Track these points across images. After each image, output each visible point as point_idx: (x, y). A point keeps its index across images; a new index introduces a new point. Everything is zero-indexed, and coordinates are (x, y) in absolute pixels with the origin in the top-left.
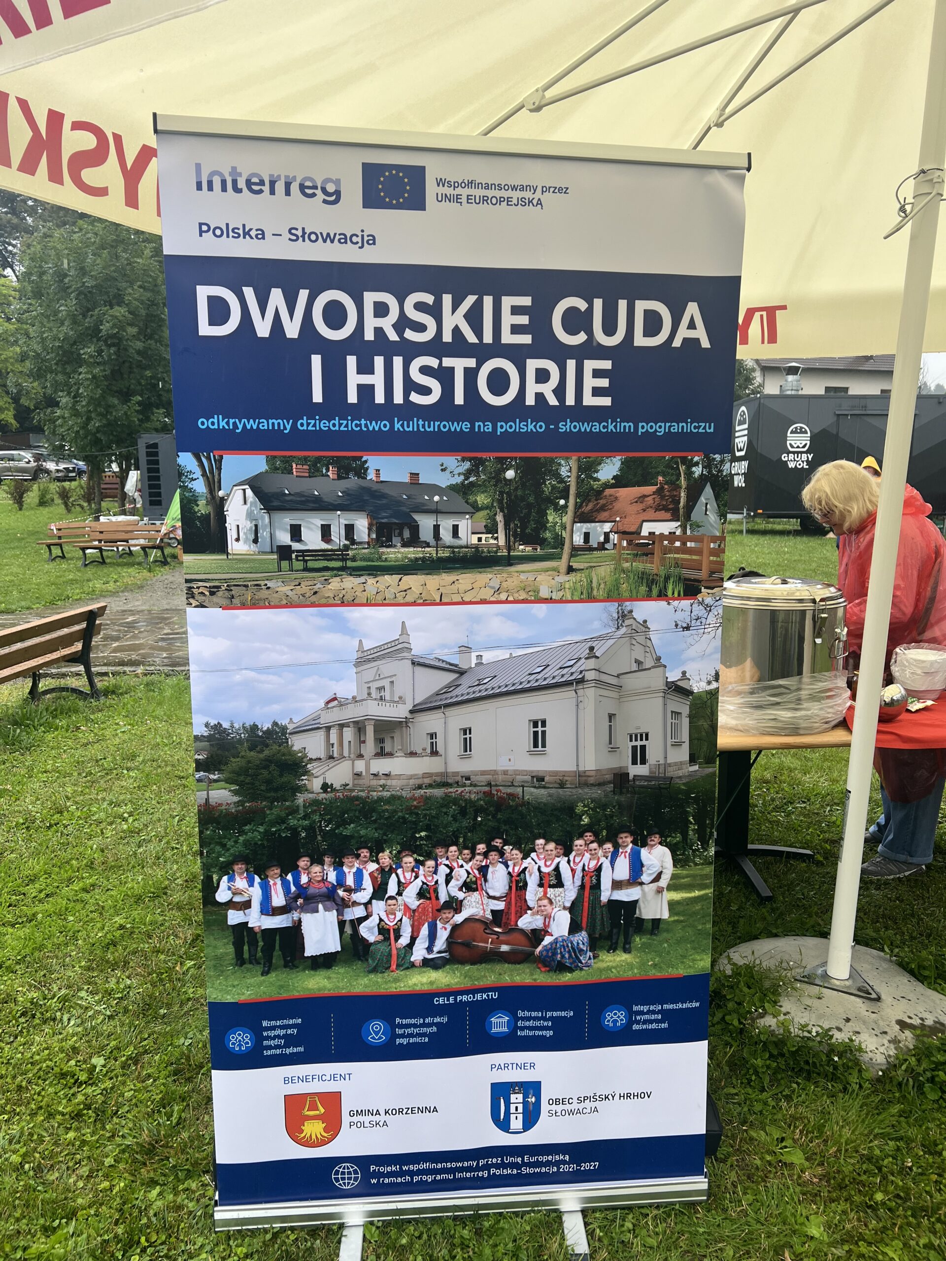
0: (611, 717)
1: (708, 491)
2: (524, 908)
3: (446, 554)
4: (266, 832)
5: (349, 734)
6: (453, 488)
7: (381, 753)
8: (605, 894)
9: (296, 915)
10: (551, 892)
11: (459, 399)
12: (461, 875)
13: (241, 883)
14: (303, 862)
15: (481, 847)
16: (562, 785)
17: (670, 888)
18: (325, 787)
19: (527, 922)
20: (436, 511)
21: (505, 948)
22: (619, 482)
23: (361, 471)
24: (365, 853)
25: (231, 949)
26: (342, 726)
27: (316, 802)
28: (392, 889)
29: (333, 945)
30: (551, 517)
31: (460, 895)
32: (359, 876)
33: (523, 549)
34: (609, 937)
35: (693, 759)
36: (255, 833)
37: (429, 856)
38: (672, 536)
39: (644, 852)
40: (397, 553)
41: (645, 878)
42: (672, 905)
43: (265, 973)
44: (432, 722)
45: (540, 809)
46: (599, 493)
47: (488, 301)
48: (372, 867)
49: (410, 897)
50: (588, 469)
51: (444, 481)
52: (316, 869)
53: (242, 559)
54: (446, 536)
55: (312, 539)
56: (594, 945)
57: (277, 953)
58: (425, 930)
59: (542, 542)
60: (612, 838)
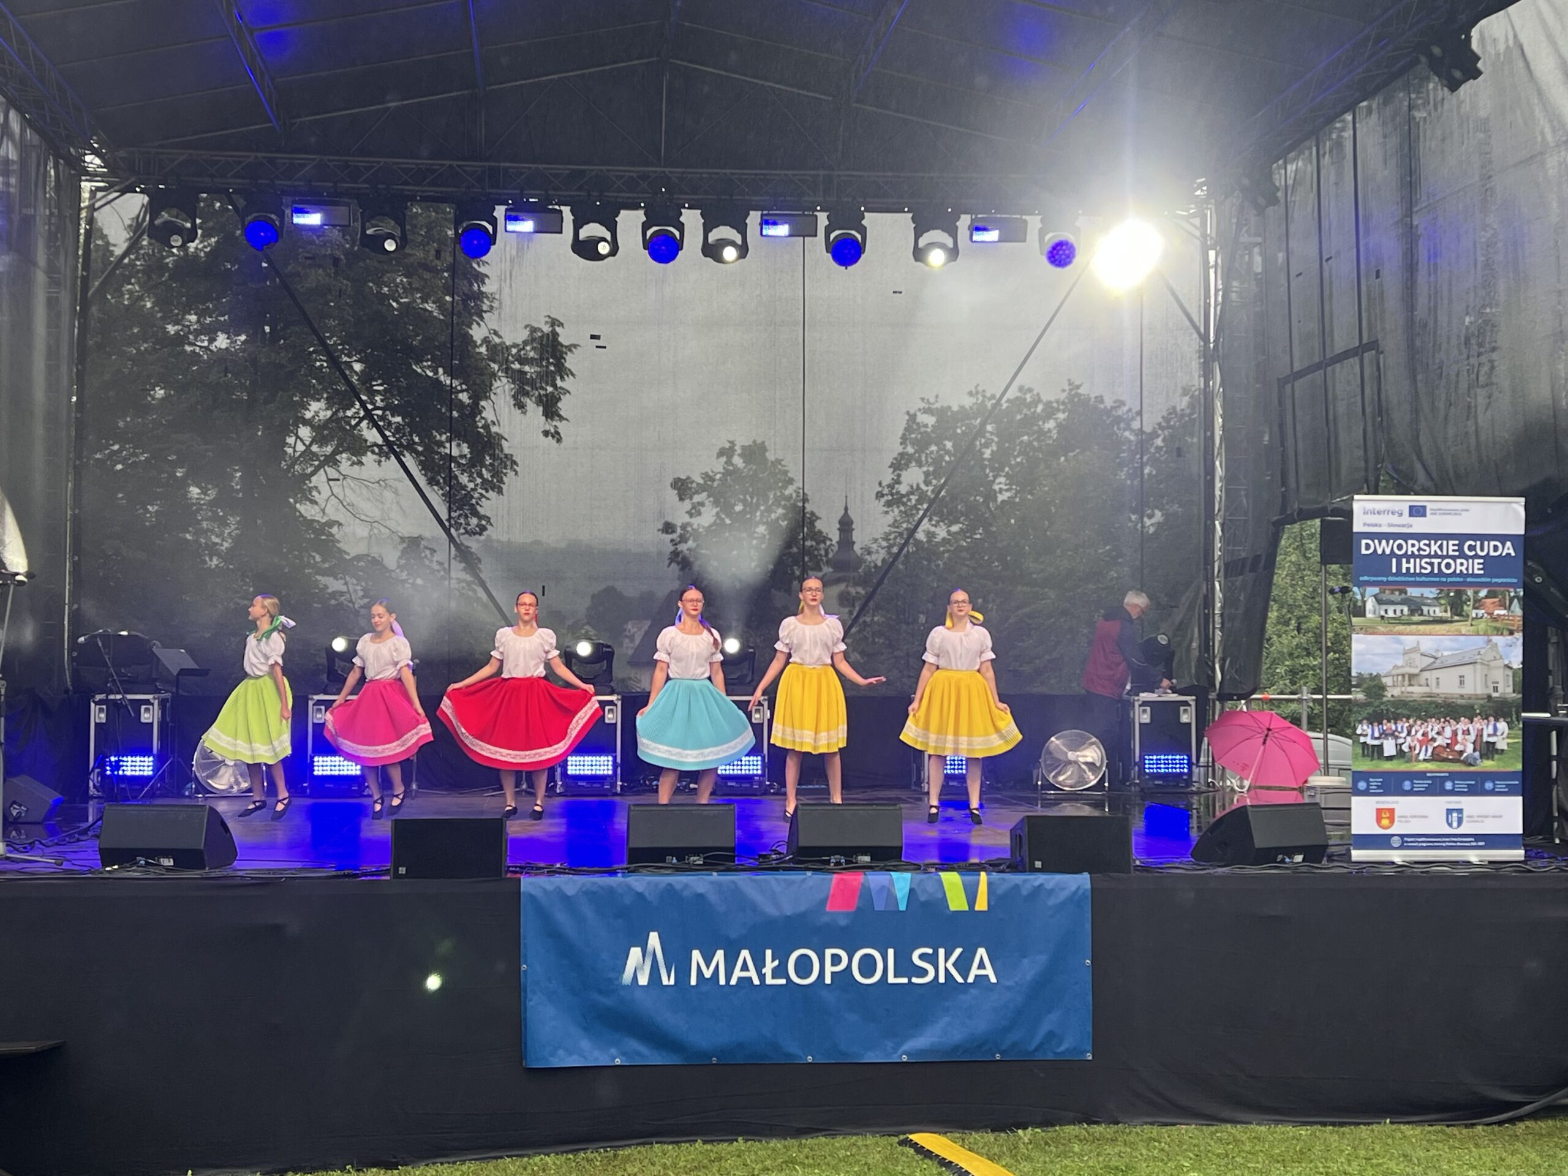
0: (1486, 675)
1: (1516, 601)
2: (1457, 742)
3: (1431, 619)
4: (1374, 711)
5: (1400, 678)
6: (1434, 598)
7: (1410, 685)
8: (1485, 739)
9: (1381, 740)
10: (1467, 737)
11: (1436, 571)
12: (1436, 729)
13: (1365, 727)
14: (1385, 721)
15: (1442, 720)
16: (1470, 698)
17: (1508, 737)
18: (1392, 696)
19: (1458, 748)
20: (1429, 605)
21: (1450, 757)
22: (1486, 597)
23: (1406, 593)
24: (1404, 719)
25: (1361, 751)
26: (1398, 675)
27: (1388, 701)
28: (1413, 732)
29: (1394, 753)
30: (1465, 608)
31: (1436, 736)
32: (1402, 727)
33: (1456, 618)
34: (1486, 755)
35: (1514, 692)
36: (1370, 710)
37: (1426, 721)
38: (1504, 615)
39: (1498, 724)
40: (1416, 618)
41: (1499, 733)
42: (1508, 744)
43: (1372, 760)
44: (1426, 674)
45: (1462, 707)
46: (1480, 600)
47: (1445, 543)
48: (1407, 724)
49: (1419, 736)
50: (1476, 593)
51: (1431, 596)
52: (1389, 724)
53: (1370, 620)
54: (1432, 613)
55: (1391, 614)
56: (1481, 757)
57: (1376, 754)
58: (1424, 748)
59: (1463, 616)
60: (1487, 718)
